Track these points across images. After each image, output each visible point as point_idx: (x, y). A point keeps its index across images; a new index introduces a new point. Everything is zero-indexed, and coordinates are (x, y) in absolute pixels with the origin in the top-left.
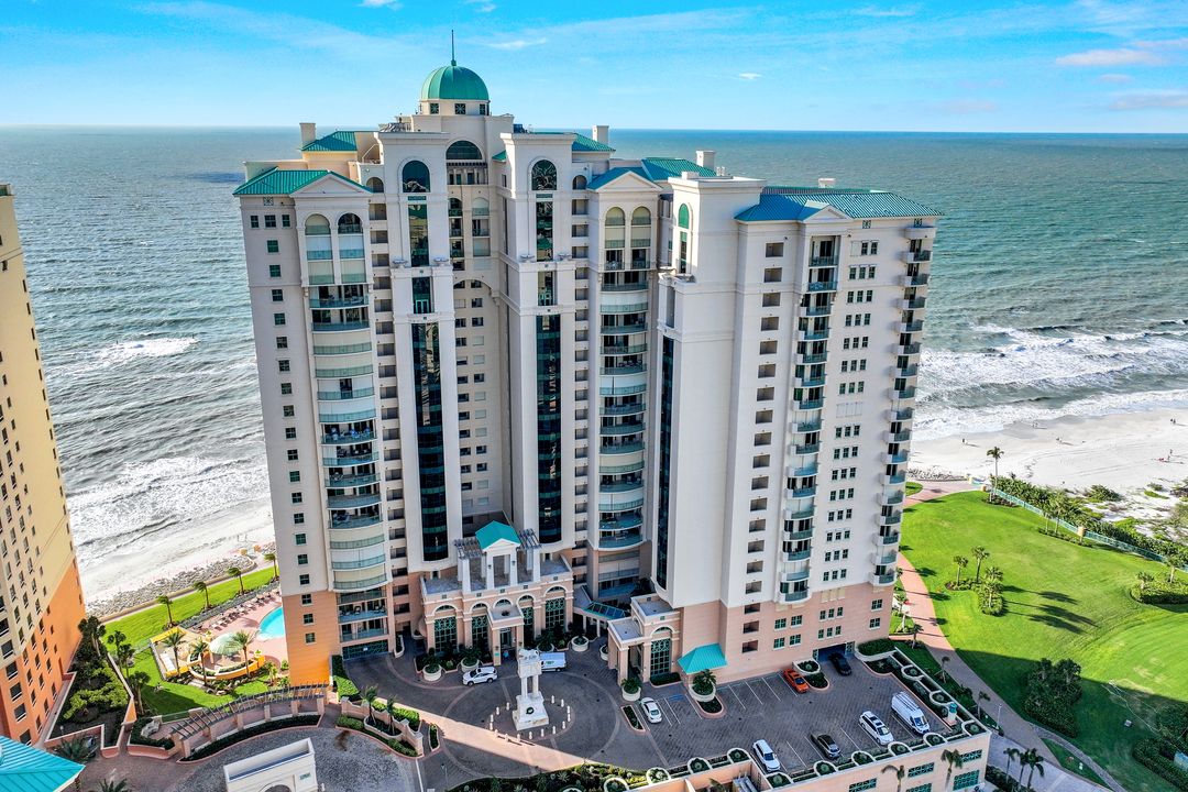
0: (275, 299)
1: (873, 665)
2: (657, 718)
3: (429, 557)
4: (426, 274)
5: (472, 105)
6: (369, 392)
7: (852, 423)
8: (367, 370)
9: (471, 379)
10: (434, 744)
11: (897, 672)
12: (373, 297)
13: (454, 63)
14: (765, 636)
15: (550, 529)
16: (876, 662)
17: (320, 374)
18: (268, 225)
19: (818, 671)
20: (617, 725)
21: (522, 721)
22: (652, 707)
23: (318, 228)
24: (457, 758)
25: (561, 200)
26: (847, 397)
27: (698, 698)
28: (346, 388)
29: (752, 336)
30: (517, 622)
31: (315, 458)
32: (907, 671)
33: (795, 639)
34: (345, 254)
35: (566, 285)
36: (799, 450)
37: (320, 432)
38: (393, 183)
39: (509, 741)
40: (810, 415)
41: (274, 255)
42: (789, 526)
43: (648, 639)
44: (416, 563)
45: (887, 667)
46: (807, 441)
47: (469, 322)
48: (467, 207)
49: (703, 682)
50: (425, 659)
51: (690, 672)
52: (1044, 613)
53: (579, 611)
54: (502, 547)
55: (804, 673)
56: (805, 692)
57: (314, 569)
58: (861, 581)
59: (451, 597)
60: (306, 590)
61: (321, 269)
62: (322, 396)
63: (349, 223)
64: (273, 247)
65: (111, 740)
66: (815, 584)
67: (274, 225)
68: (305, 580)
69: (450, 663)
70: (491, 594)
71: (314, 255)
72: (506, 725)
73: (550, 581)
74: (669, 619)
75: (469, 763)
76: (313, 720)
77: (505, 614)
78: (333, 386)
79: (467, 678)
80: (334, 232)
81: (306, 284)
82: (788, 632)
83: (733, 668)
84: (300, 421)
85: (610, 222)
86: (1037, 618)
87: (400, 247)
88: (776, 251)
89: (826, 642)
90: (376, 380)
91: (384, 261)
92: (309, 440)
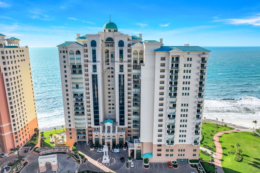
0: (65, 67)
1: (192, 165)
2: (132, 166)
3: (95, 125)
4: (95, 64)
5: (112, 30)
6: (82, 88)
7: (186, 103)
8: (82, 83)
9: (111, 89)
10: (85, 162)
11: (197, 168)
12: (83, 69)
13: (110, 21)
14: (163, 153)
15: (122, 122)
16: (193, 165)
17: (73, 83)
18: (63, 52)
19: (177, 164)
20: (124, 166)
21: (104, 161)
22: (132, 164)
23: (72, 53)
24: (88, 166)
25: (125, 49)
26: (184, 96)
27: (144, 164)
28: (77, 86)
29: (158, 80)
30: (111, 141)
31: (72, 100)
32: (199, 168)
33: (172, 155)
34: (77, 59)
35: (126, 68)
36: (170, 108)
37: (73, 95)
38: (89, 45)
39: (100, 164)
40: (173, 100)
41: (64, 58)
42: (169, 127)
43: (135, 149)
44: (93, 125)
45: (195, 166)
46: (173, 106)
47: (111, 77)
48: (110, 51)
49: (146, 161)
50: (92, 146)
51: (144, 158)
52: (253, 163)
53: (127, 141)
54: (108, 124)
55: (173, 164)
56: (171, 168)
57: (71, 123)
58: (190, 144)
59: (98, 134)
60: (70, 127)
61: (72, 62)
62: (73, 88)
63: (78, 52)
64: (64, 57)
65: (31, 150)
66: (176, 142)
67: (64, 52)
68: (70, 125)
69: (96, 148)
70: (106, 134)
71: (71, 59)
72: (101, 161)
73: (120, 133)
74: (140, 145)
75: (89, 167)
76: (65, 153)
77: (109, 139)
78: (75, 86)
79: (98, 151)
80: (75, 54)
81: (69, 64)
82: (169, 153)
83: (154, 159)
84: (69, 93)
85: (134, 54)
86: (250, 164)
87: (90, 58)
88: (163, 59)
89: (180, 157)
90: (84, 86)
91: (87, 61)
92: (71, 96)
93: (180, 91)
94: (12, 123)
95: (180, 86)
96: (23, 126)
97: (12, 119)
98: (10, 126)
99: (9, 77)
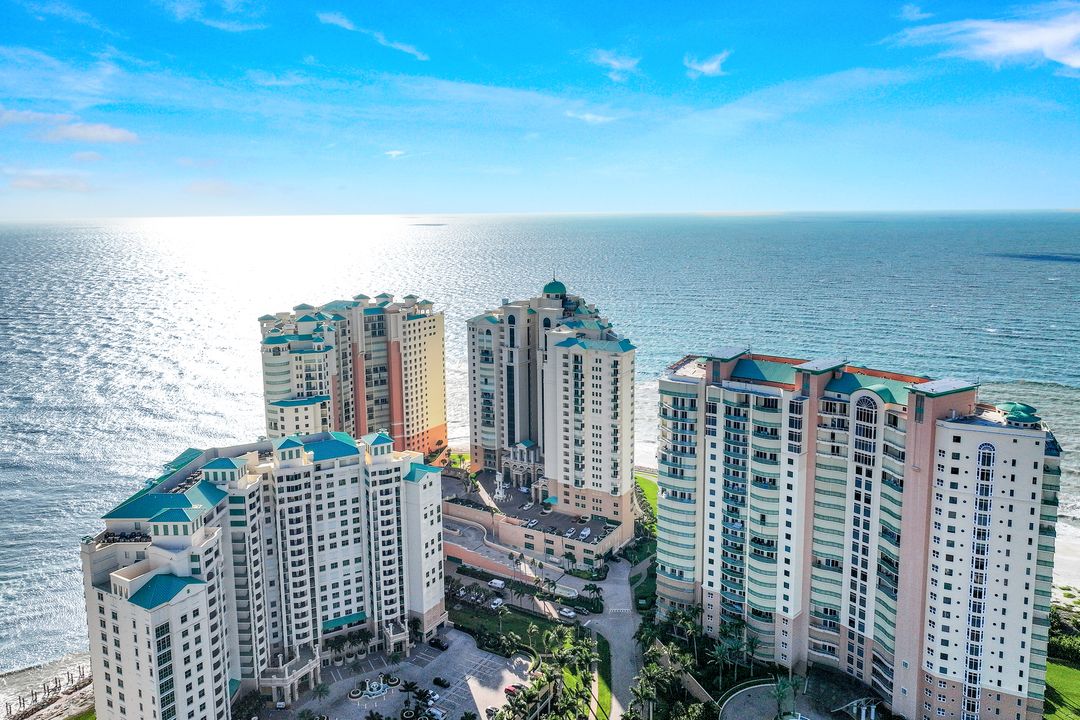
0: (473, 352)
2: (525, 509)
3: (509, 446)
4: (512, 350)
6: (494, 384)
7: (598, 425)
8: (493, 377)
12: (495, 356)
13: (556, 280)
14: (572, 498)
17: (482, 376)
18: (473, 331)
26: (595, 414)
27: (543, 510)
28: (487, 382)
31: (480, 402)
33: (584, 506)
36: (576, 429)
37: (481, 394)
38: (506, 321)
40: (580, 417)
41: (473, 339)
42: (576, 458)
43: (540, 487)
44: (506, 446)
46: (581, 427)
51: (548, 502)
56: (573, 522)
57: (478, 438)
58: (608, 492)
60: (476, 444)
61: (482, 345)
62: (482, 383)
63: (488, 332)
64: (473, 337)
66: (588, 485)
68: (476, 441)
70: (518, 463)
71: (481, 340)
74: (545, 482)
77: (521, 471)
78: (484, 381)
80: (484, 334)
81: (479, 348)
82: (580, 501)
83: (560, 507)
84: (477, 389)
87: (507, 341)
88: (566, 357)
89: (596, 513)
90: (495, 381)
91: (502, 344)
92: (478, 395)
93: (588, 405)
94: (406, 423)
95: (588, 397)
96: (421, 431)
97: (405, 417)
98: (403, 426)
99: (409, 358)
